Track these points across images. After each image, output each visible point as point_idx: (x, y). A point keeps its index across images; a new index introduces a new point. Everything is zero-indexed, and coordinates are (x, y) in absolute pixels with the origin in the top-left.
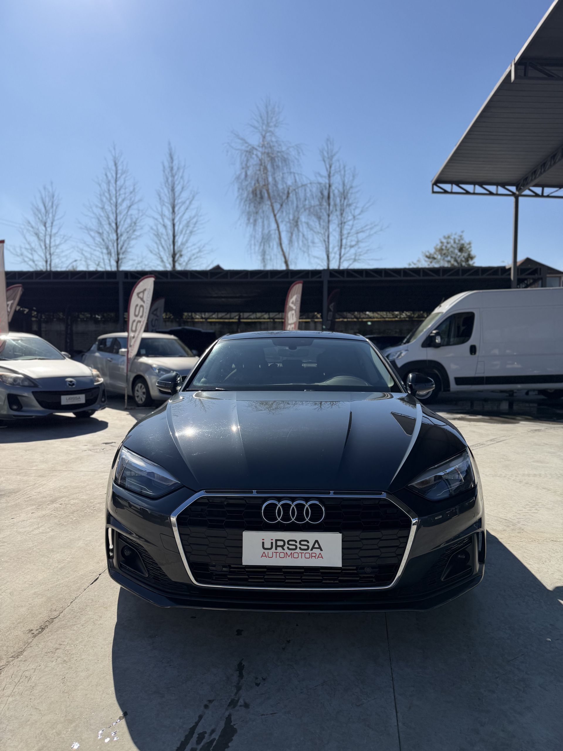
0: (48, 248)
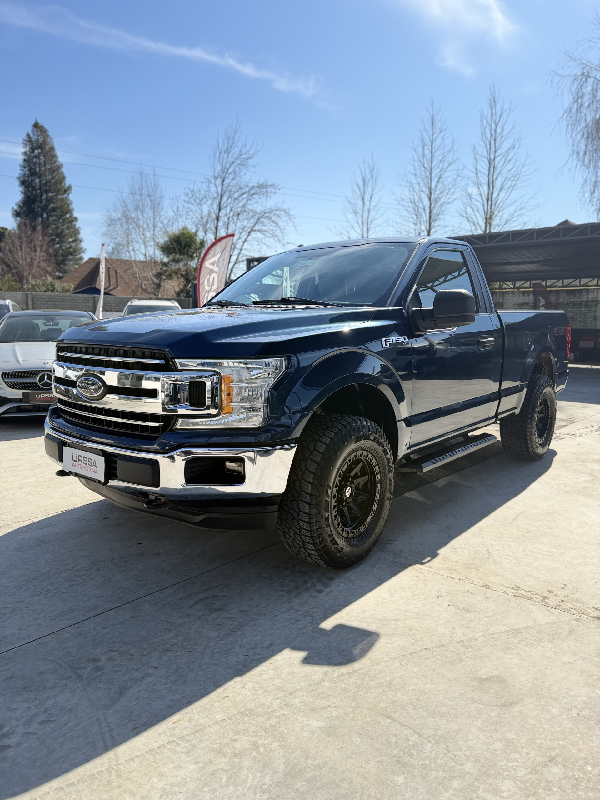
0: (365, 224)
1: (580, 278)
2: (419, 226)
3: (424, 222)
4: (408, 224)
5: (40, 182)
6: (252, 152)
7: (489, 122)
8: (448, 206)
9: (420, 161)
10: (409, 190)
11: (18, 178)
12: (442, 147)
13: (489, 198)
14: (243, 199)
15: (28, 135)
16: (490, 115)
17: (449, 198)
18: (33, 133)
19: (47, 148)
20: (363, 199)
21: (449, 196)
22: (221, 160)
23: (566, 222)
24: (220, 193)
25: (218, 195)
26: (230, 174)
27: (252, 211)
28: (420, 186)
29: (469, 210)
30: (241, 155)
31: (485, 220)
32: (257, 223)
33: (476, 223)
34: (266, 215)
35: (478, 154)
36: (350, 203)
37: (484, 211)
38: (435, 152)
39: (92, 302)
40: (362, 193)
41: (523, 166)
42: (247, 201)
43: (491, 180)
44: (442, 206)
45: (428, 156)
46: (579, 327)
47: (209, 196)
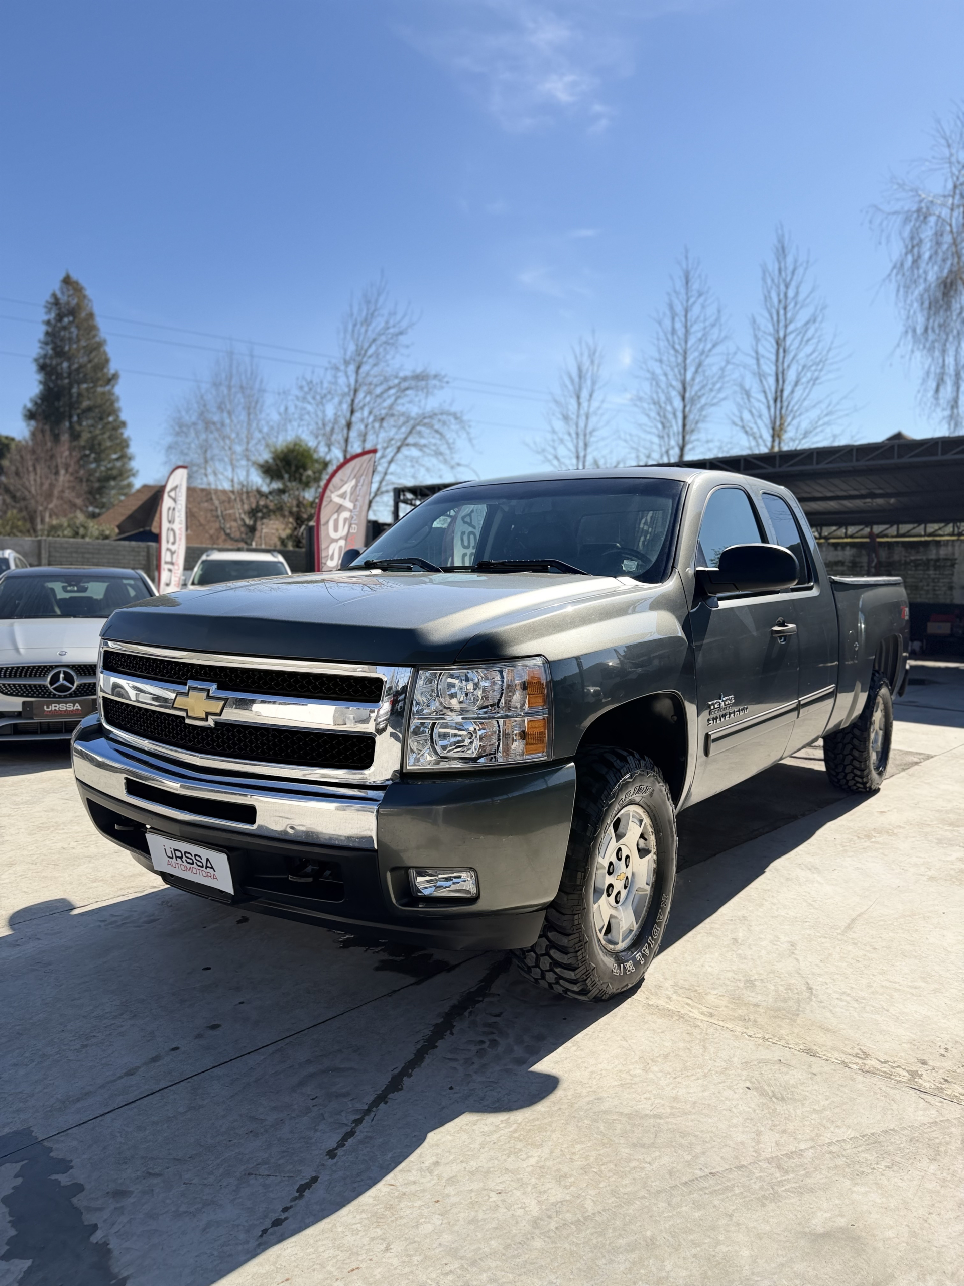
0: (581, 437)
1: (926, 521)
2: (666, 439)
3: (674, 434)
4: (648, 437)
5: (69, 367)
6: (404, 324)
7: (776, 281)
8: (713, 409)
9: (668, 340)
10: (651, 385)
11: (36, 360)
12: (702, 318)
13: (778, 396)
14: (389, 397)
15: (54, 296)
16: (776, 272)
17: (714, 397)
18: (63, 293)
19: (83, 315)
20: (578, 398)
21: (713, 394)
22: (356, 336)
23: (898, 436)
24: (353, 386)
25: (350, 390)
26: (370, 357)
27: (403, 414)
28: (667, 379)
29: (746, 416)
30: (388, 328)
31: (771, 431)
32: (410, 432)
33: (757, 435)
34: (426, 421)
35: (759, 329)
36: (557, 402)
37: (770, 417)
38: (692, 326)
39: (144, 554)
40: (577, 387)
41: (830, 350)
42: (396, 400)
43: (780, 369)
44: (702, 409)
45: (681, 331)
46: (927, 601)
47: (336, 390)
